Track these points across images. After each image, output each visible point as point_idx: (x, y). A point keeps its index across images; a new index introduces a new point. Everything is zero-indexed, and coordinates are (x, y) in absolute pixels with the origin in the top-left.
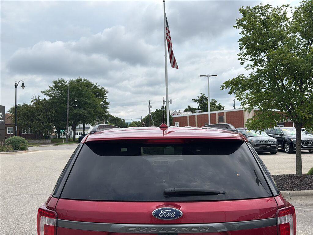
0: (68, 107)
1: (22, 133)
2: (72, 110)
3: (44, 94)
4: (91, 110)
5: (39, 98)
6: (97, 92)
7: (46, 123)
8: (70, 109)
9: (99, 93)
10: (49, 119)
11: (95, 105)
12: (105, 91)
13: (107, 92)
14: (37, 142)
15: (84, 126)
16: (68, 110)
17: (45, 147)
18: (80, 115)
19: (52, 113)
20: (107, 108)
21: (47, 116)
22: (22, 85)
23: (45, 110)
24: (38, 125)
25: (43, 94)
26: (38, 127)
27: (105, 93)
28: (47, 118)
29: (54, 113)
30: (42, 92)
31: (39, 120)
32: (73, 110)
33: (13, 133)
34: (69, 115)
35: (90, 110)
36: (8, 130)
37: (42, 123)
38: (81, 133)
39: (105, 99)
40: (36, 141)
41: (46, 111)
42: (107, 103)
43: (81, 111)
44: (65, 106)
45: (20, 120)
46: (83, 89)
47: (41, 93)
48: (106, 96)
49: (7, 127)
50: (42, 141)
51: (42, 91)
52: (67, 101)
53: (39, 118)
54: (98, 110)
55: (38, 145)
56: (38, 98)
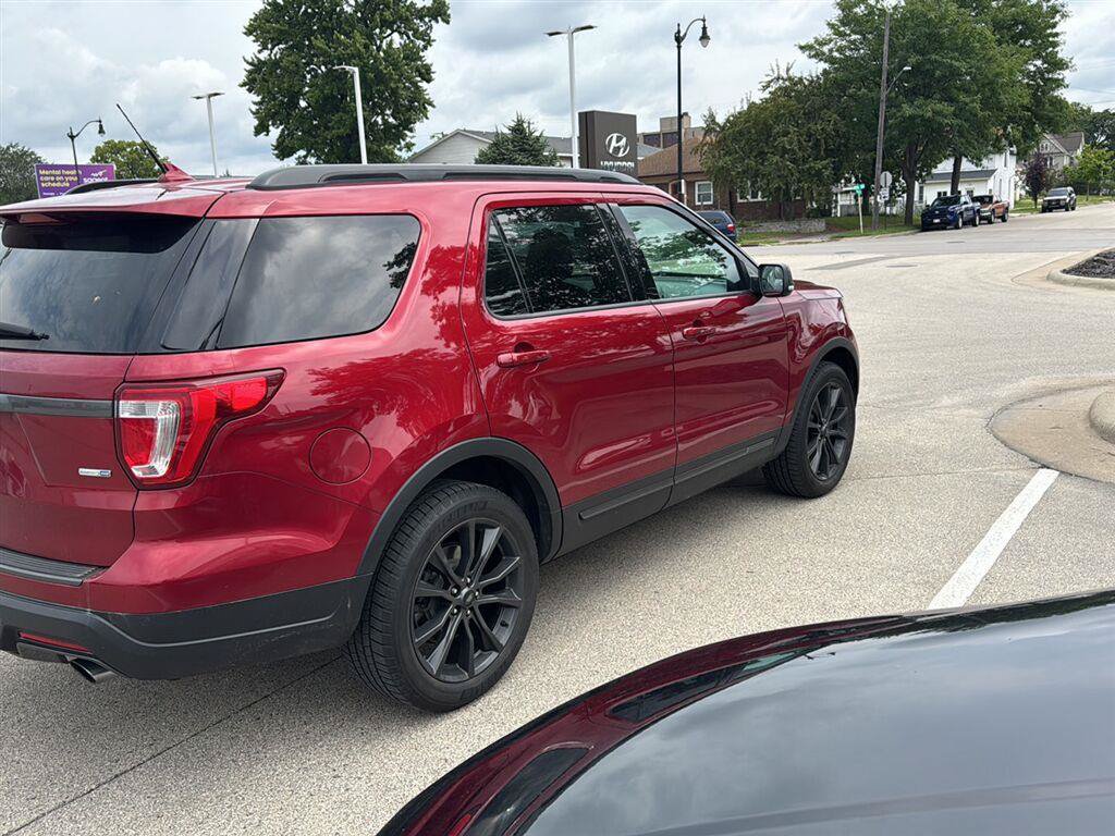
0: (883, 97)
1: (739, 201)
2: (898, 107)
3: (807, 53)
4: (972, 102)
5: (791, 72)
6: (1016, 24)
7: (805, 161)
8: (891, 103)
9: (1023, 23)
10: (817, 145)
11: (990, 76)
12: (1058, 12)
13: (1063, 16)
14: (780, 230)
15: (957, 165)
16: (883, 107)
17: (796, 246)
18: (927, 122)
19: (828, 124)
20: (1059, 83)
21: (810, 136)
22: (701, 35)
23: (804, 114)
24: (780, 171)
25: (803, 57)
26: (779, 177)
27: (1058, 17)
28: (810, 144)
29: (836, 124)
30: (801, 48)
31: (785, 151)
32: (900, 106)
33: (711, 203)
34: (885, 129)
35: (968, 100)
36: (697, 192)
37: (793, 161)
38: (945, 193)
39: (1055, 45)
40: (776, 227)
41: (809, 116)
42: (1061, 65)
43: (932, 107)
44: (873, 94)
45: (725, 155)
46: (943, 18)
47: (800, 51)
48: (1057, 35)
49: (694, 183)
50: (794, 226)
51: (803, 44)
52: (880, 71)
53: (784, 147)
54: (1002, 97)
55: (777, 239)
56: (788, 70)
